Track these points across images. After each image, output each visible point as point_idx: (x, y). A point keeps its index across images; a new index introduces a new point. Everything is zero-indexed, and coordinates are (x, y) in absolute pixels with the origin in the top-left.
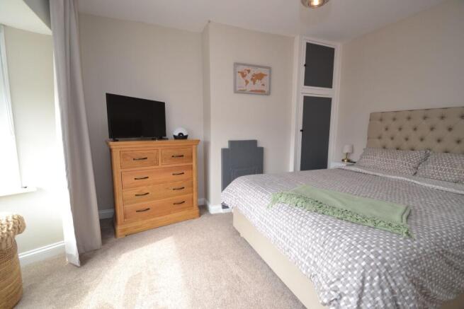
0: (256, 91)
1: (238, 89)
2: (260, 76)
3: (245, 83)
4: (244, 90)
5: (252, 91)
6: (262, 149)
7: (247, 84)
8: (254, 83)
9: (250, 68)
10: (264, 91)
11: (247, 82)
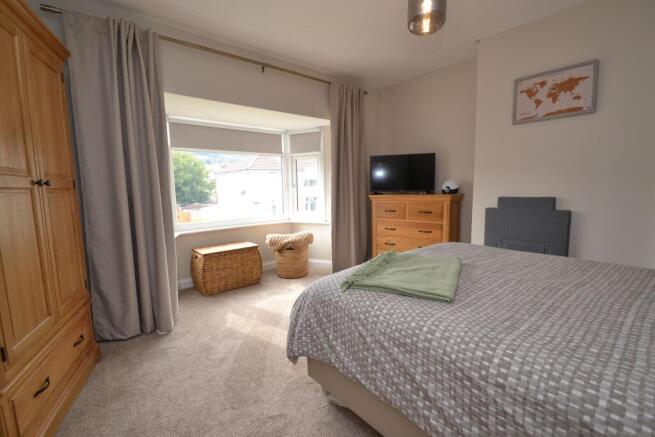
0: (560, 112)
1: (519, 118)
2: (570, 85)
3: (535, 105)
4: (531, 118)
5: (548, 115)
6: (569, 214)
7: (537, 107)
8: (554, 100)
9: (545, 78)
10: (581, 109)
11: (538, 103)
